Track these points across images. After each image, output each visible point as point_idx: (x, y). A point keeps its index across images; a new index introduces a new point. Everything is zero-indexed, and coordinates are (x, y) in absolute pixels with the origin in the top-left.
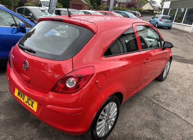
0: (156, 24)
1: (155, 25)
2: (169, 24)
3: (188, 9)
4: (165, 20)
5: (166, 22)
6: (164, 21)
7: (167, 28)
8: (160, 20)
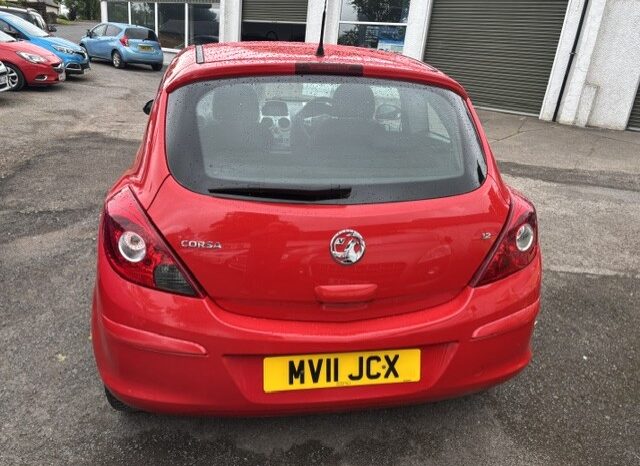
0: (113, 54)
1: (109, 58)
2: (153, 54)
3: (189, 5)
4: (139, 41)
5: (143, 47)
6: (136, 45)
7: (150, 67)
8: (123, 42)
